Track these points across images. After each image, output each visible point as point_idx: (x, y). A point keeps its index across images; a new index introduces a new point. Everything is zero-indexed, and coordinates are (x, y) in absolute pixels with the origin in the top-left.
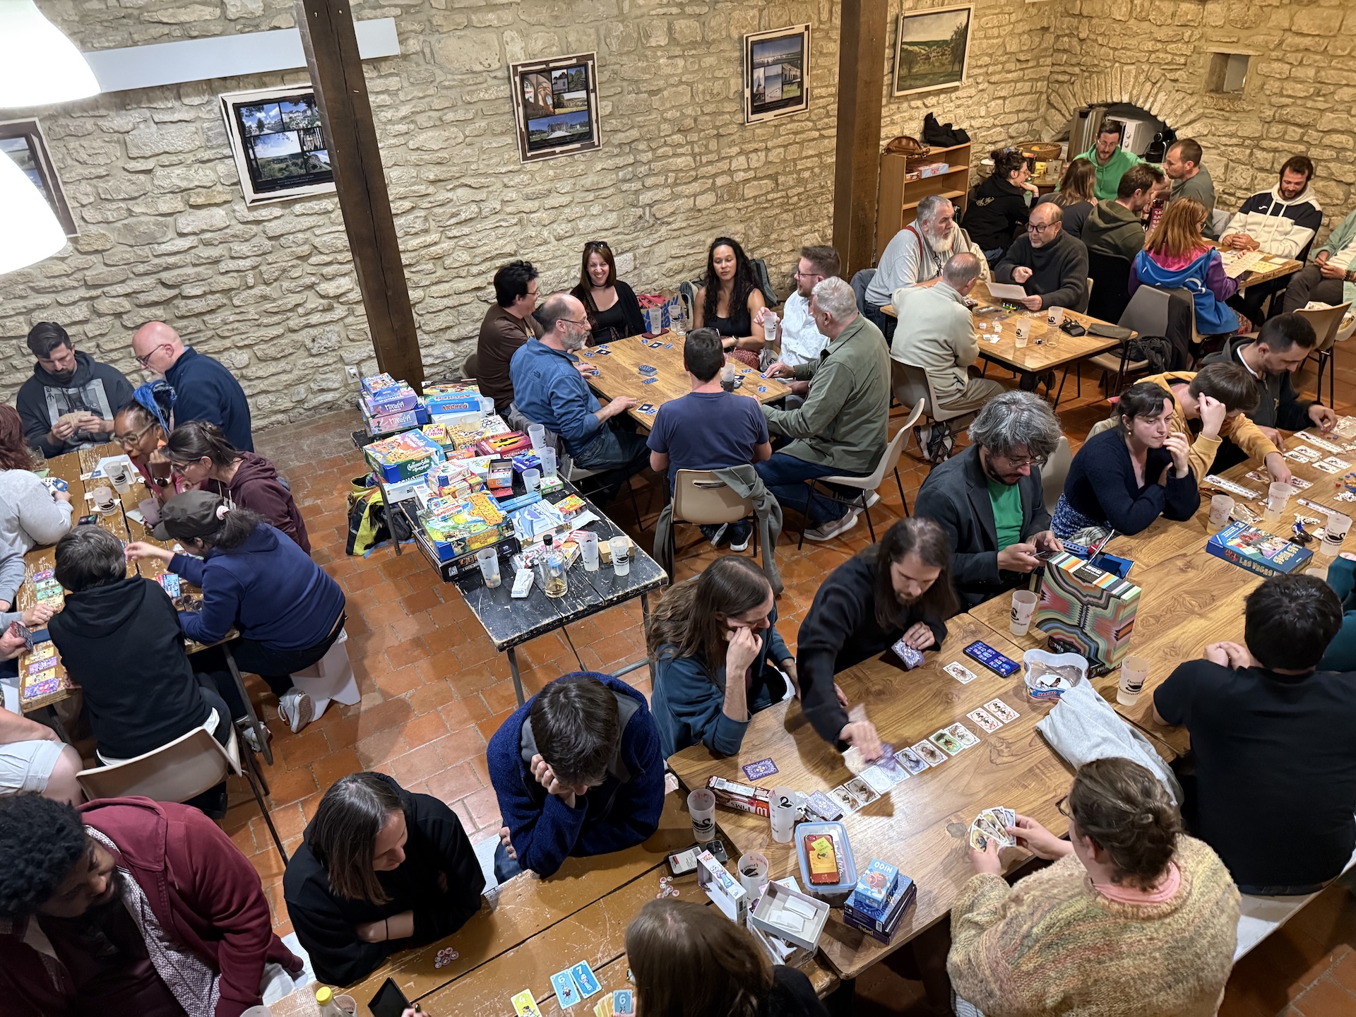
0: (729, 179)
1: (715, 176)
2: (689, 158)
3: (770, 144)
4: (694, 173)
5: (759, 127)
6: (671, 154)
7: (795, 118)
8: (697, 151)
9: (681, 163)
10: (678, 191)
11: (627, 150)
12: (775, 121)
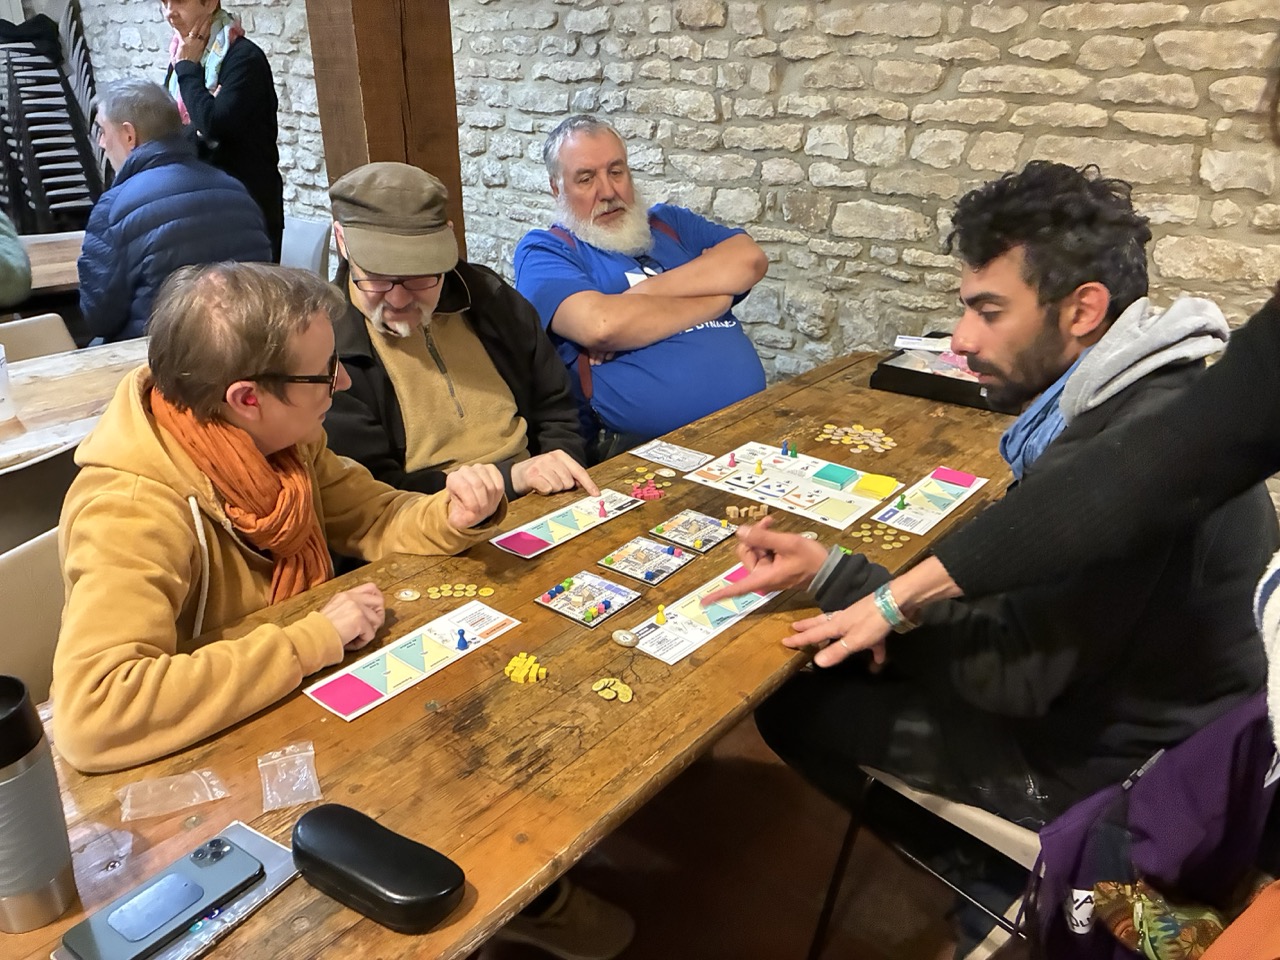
0: (796, 172)
1: (761, 152)
2: (702, 95)
3: (919, 110)
4: (711, 132)
5: (884, 56)
6: (665, 76)
7: (1020, 51)
8: (721, 82)
9: (683, 98)
10: (678, 158)
11: (591, 49)
12: (942, 49)
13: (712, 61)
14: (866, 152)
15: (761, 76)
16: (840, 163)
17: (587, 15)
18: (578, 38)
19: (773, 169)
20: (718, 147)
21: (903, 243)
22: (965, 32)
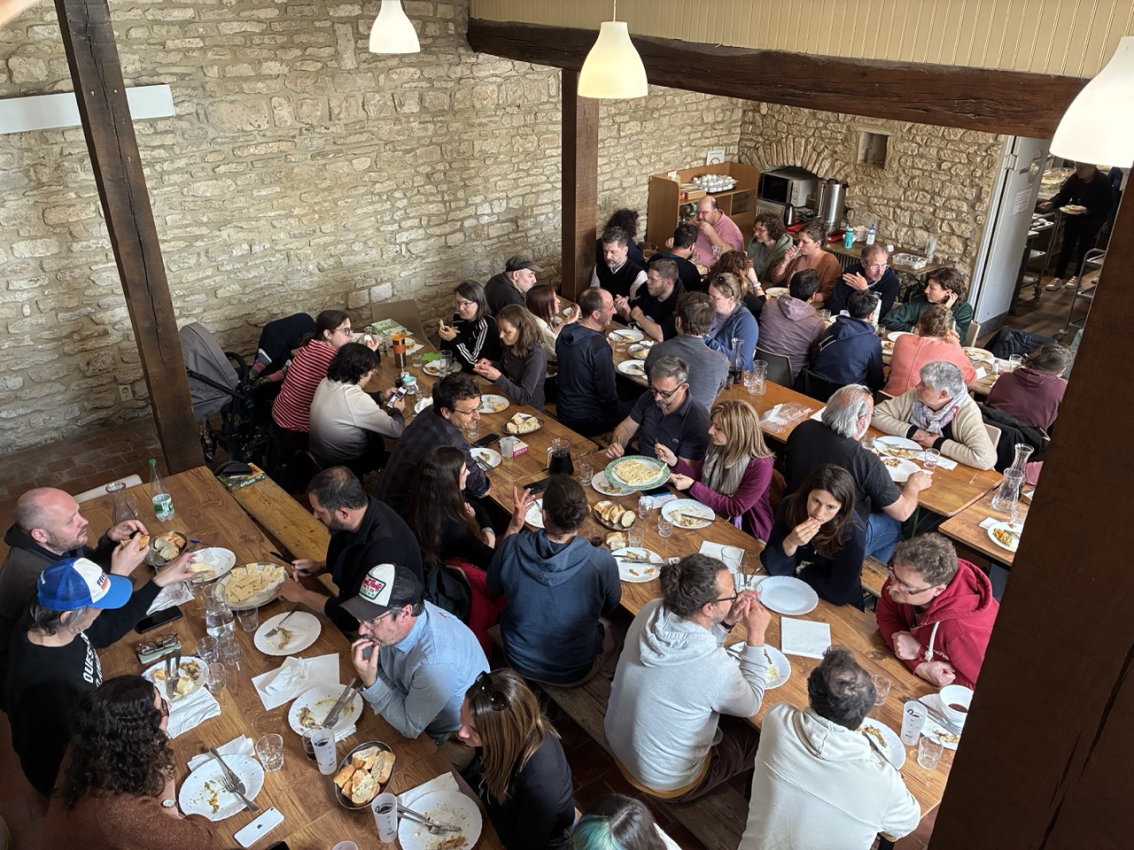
0: (475, 222)
1: (463, 219)
2: (440, 205)
4: (445, 217)
5: (500, 180)
6: (423, 201)
7: (531, 172)
8: (446, 198)
9: (433, 208)
10: (431, 231)
11: (385, 197)
12: (514, 176)
13: (443, 192)
14: (496, 210)
15: (461, 194)
16: (488, 215)
17: (385, 184)
18: (379, 195)
19: (467, 223)
20: (446, 222)
21: (510, 233)
22: (519, 170)
